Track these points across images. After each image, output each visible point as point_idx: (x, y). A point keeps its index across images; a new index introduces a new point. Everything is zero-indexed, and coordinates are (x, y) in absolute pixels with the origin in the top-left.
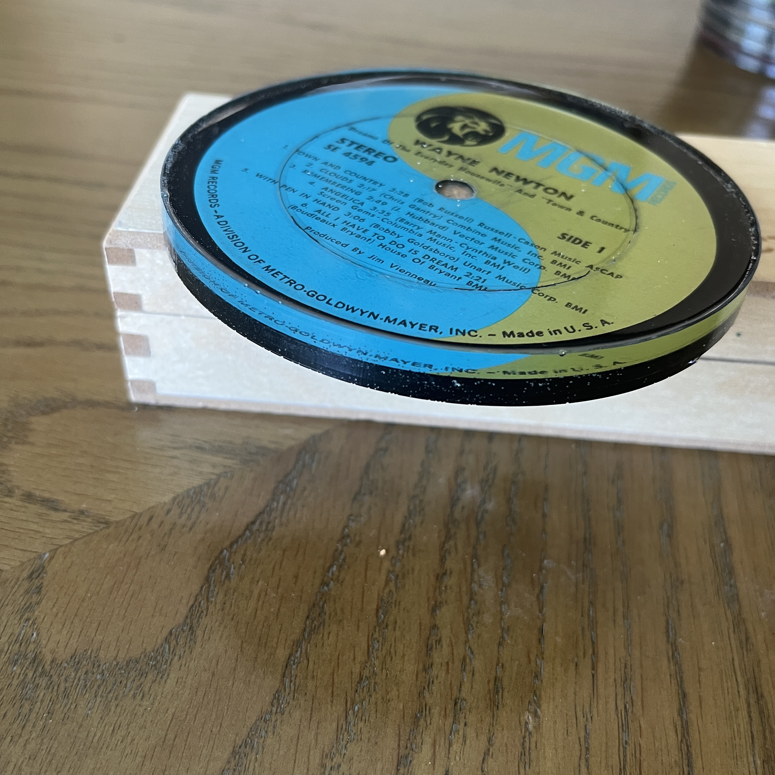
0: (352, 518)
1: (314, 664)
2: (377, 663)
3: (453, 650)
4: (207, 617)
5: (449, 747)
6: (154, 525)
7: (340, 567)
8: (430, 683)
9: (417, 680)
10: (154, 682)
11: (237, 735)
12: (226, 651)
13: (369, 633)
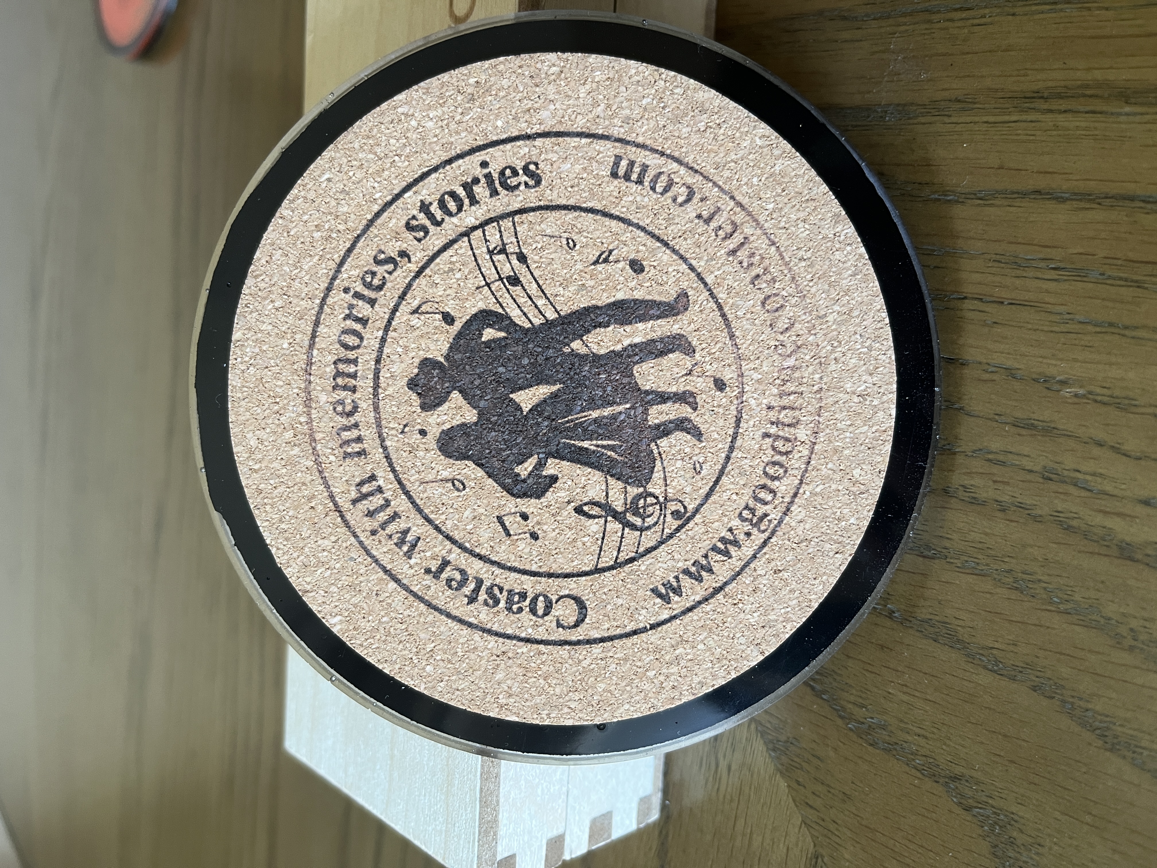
1: (997, 641)
2: (996, 567)
3: (977, 473)
5: (1108, 495)
8: (1021, 506)
9: (1017, 522)
13: (956, 571)
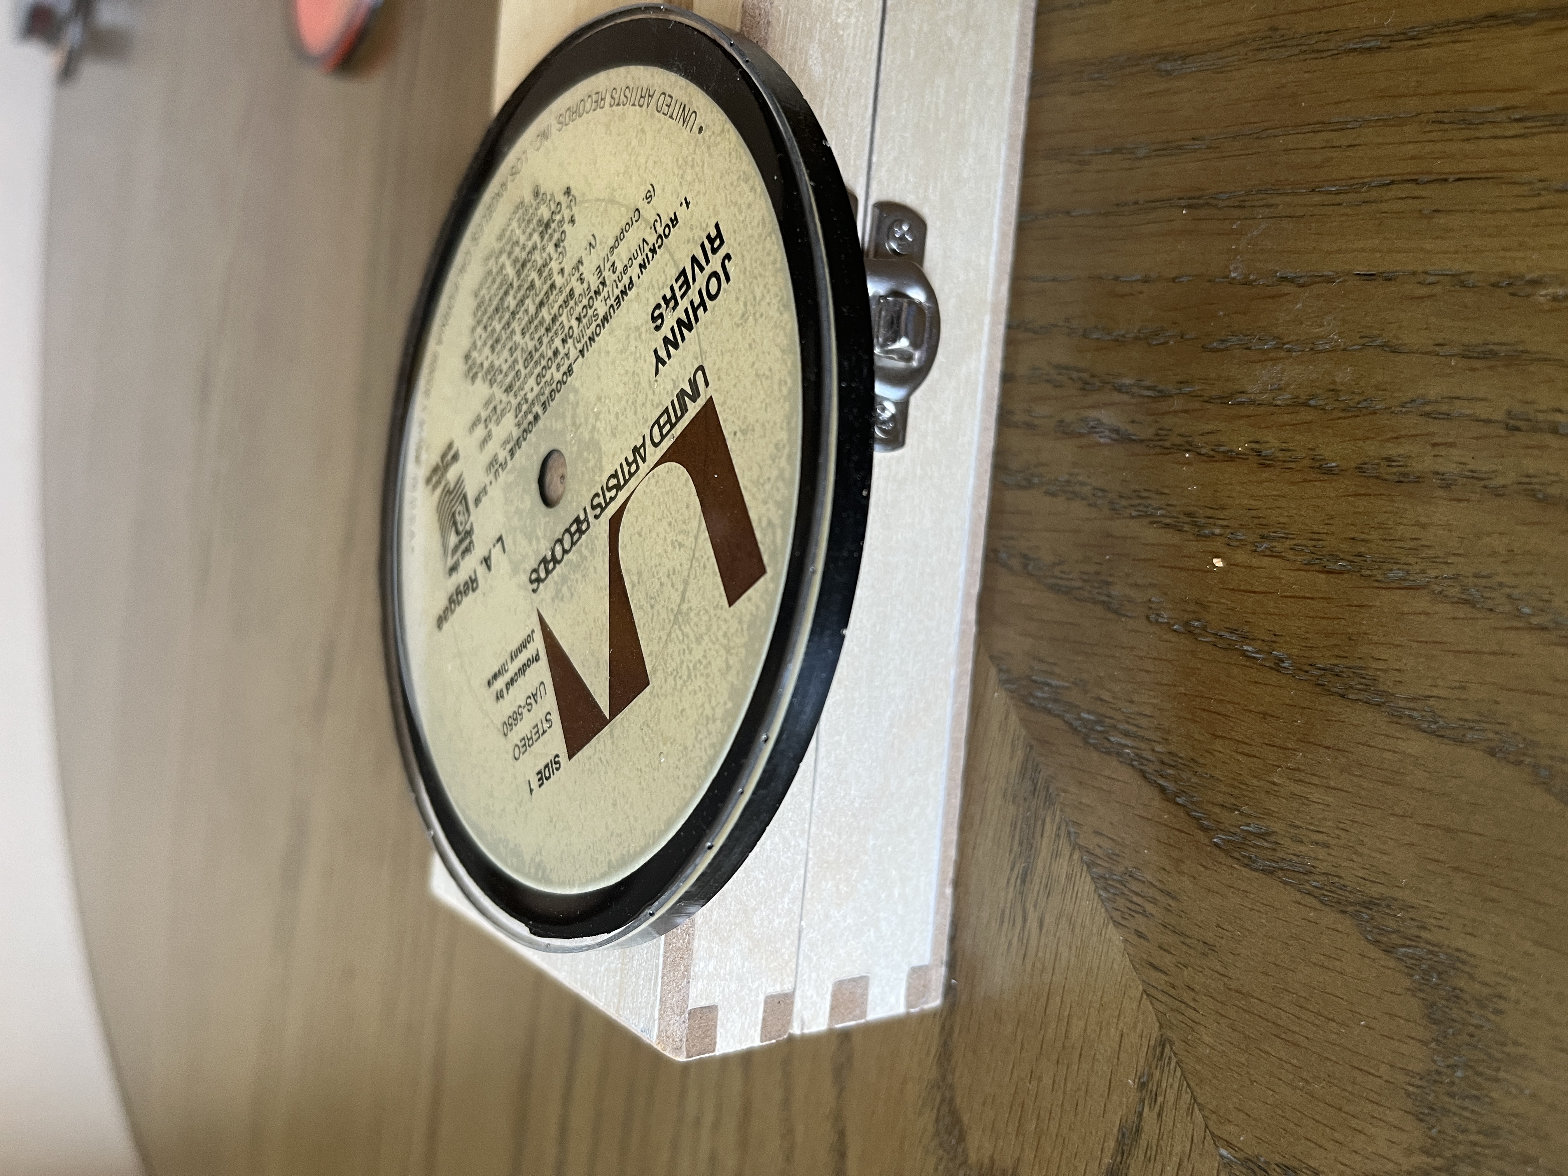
0: (1153, 617)
1: (1436, 686)
2: (1433, 573)
3: (1407, 435)
4: (1343, 876)
6: (1167, 961)
7: (1244, 637)
8: (1474, 476)
9: (1468, 500)
10: (1472, 977)
12: (1412, 845)
13: (1374, 587)
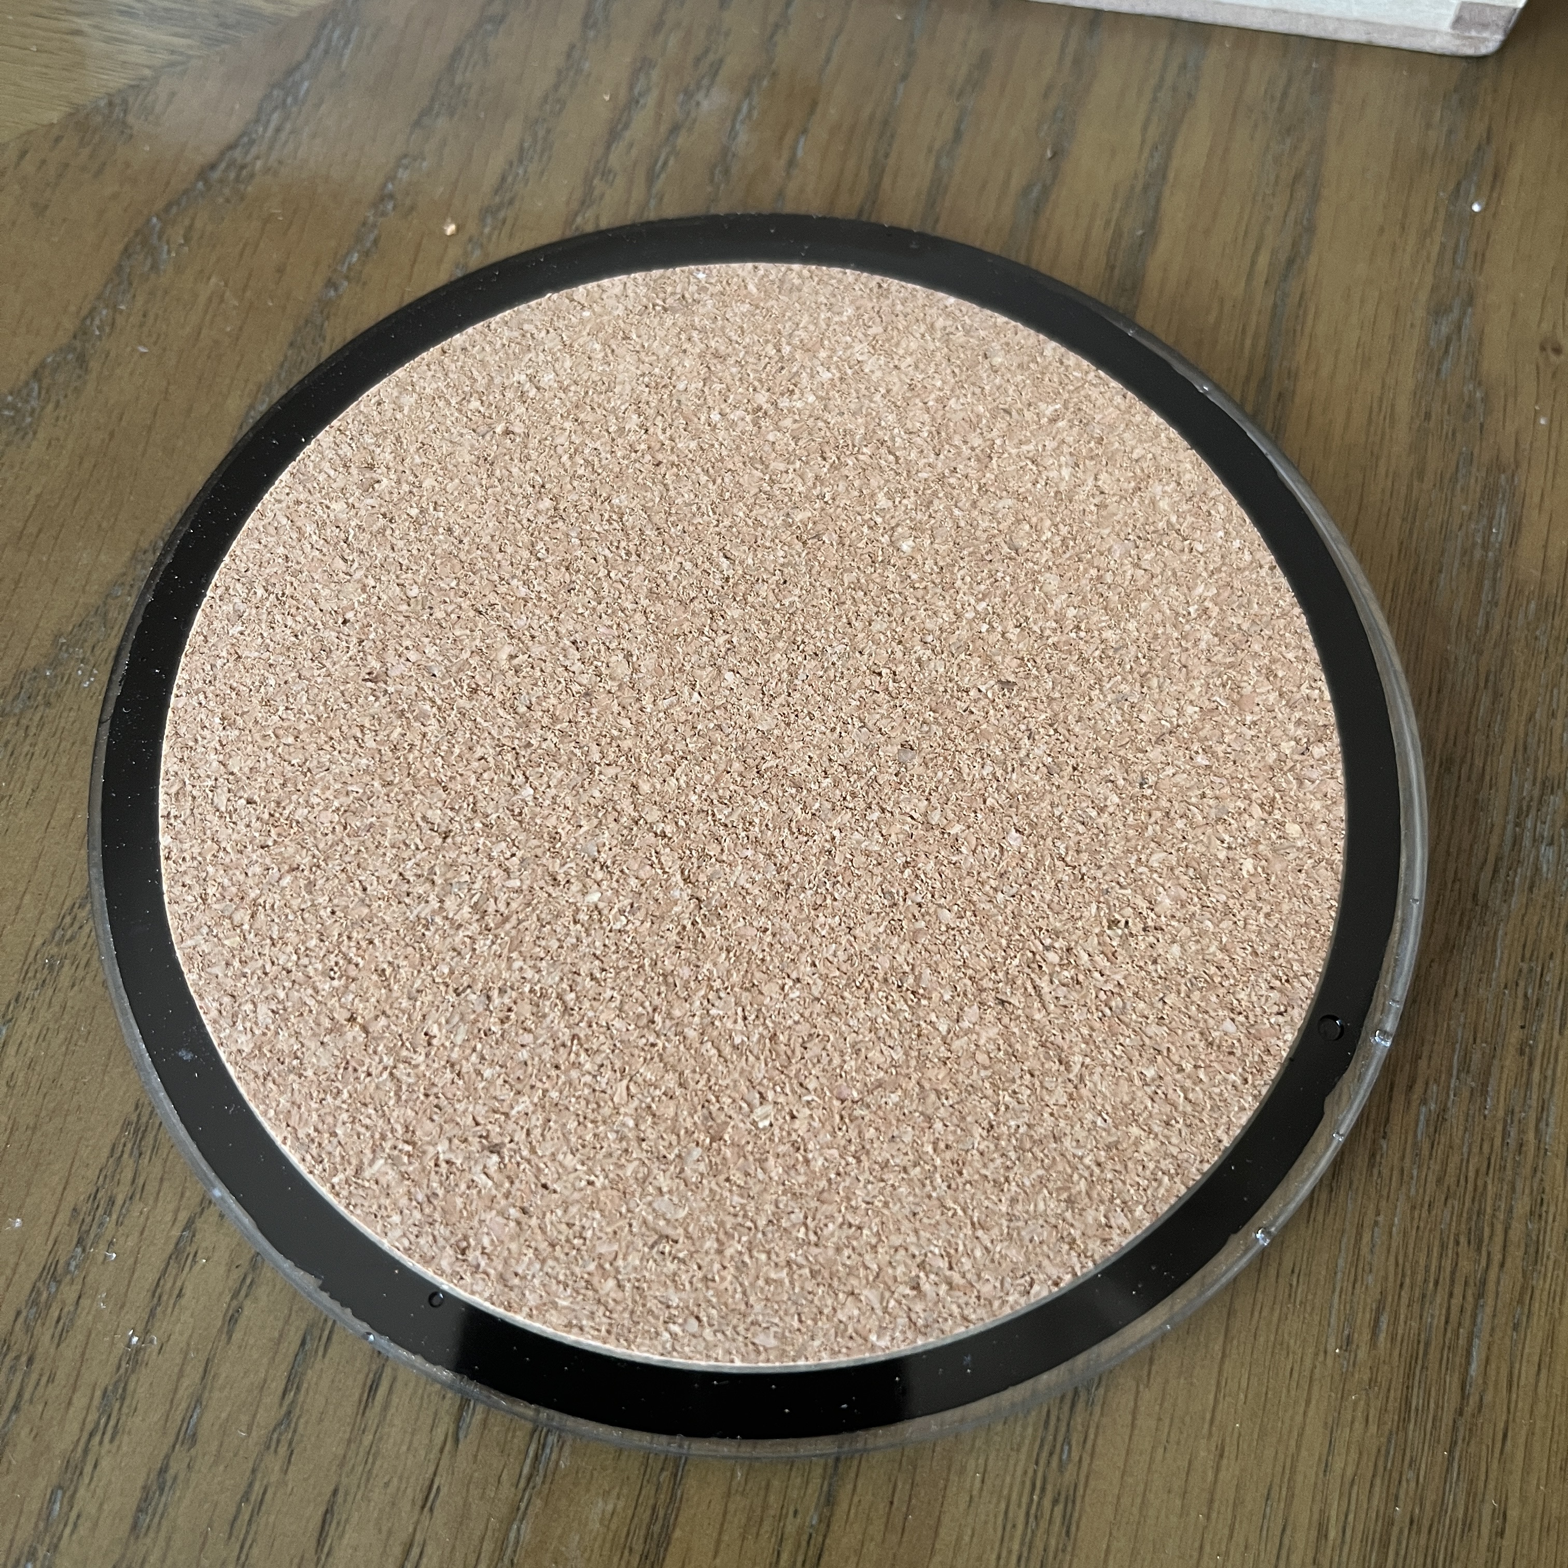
0: (405, 161)
4: (111, 338)
6: (28, 166)
7: (367, 254)
10: (9, 444)
11: (142, 532)
12: (137, 399)
